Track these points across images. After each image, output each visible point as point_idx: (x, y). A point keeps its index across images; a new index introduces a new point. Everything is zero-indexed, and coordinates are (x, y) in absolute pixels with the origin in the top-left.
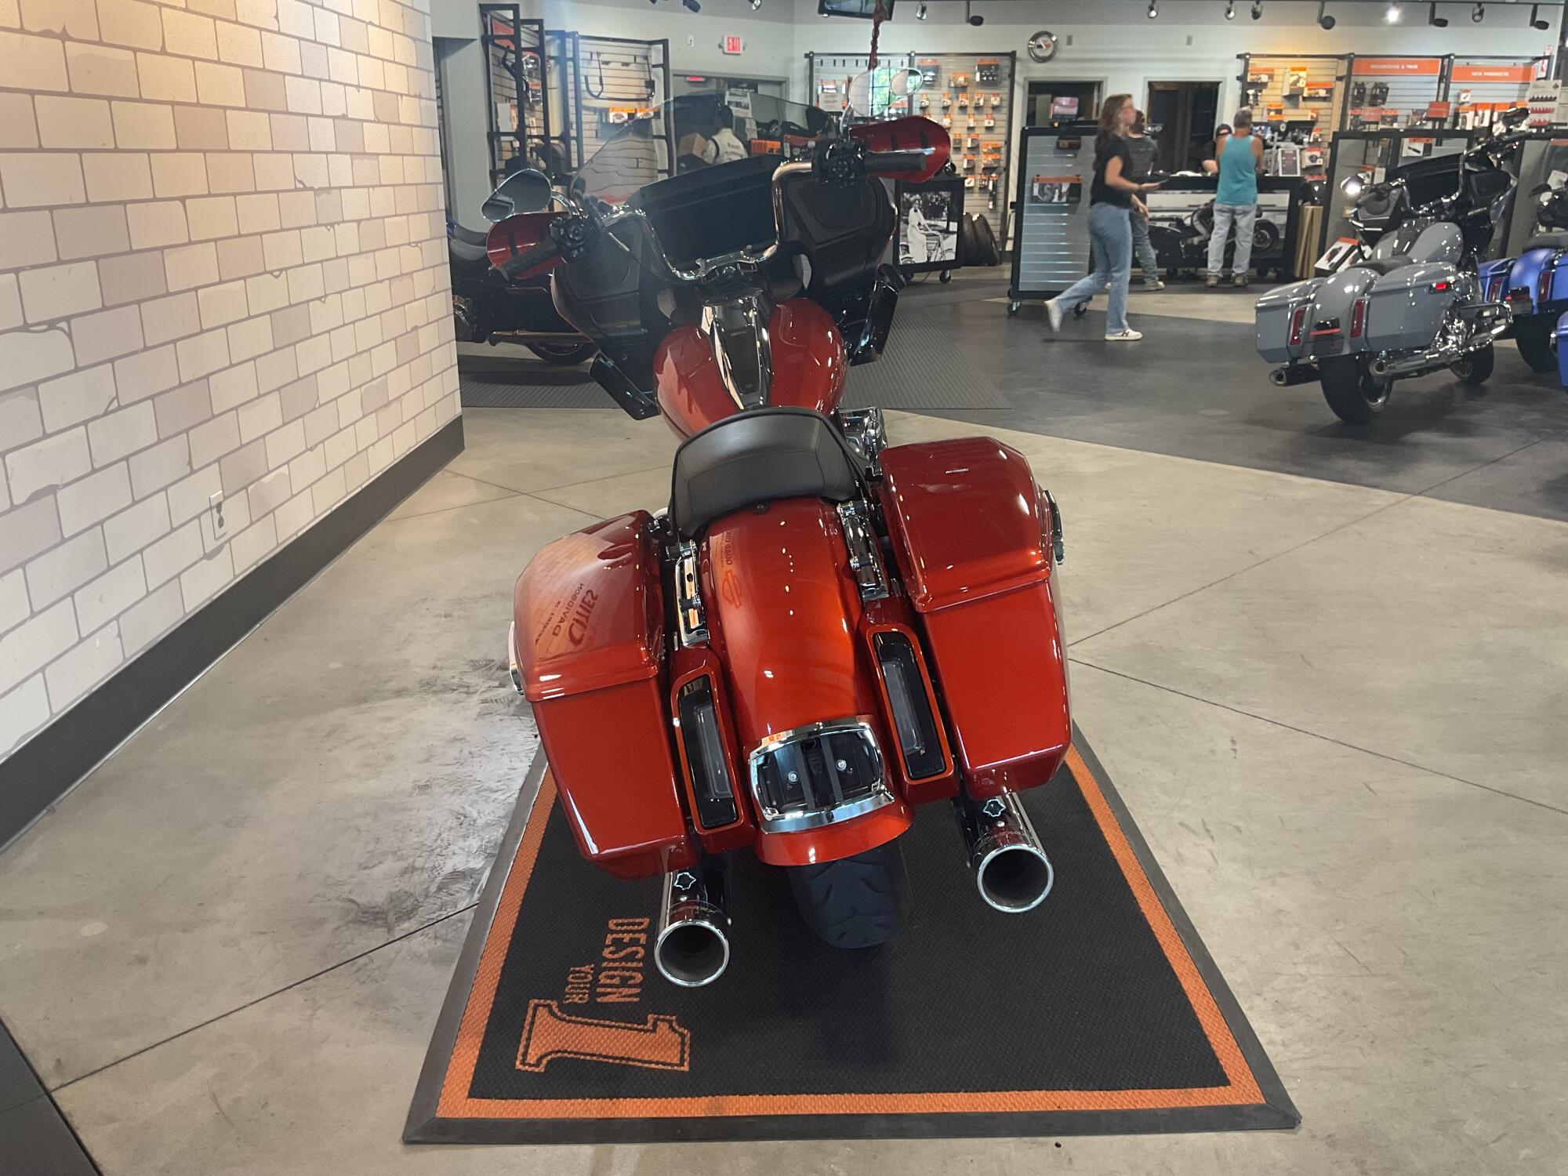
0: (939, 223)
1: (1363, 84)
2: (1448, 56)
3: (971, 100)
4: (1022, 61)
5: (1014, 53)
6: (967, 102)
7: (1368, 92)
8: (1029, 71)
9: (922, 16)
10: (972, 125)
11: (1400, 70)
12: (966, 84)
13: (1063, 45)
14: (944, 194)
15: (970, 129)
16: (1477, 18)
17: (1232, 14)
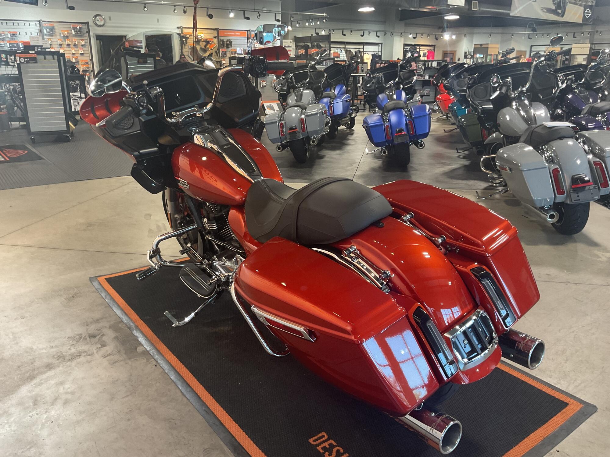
0: (77, 94)
1: (223, 39)
2: (249, 30)
3: (72, 42)
4: (91, 26)
5: (88, 22)
6: (70, 43)
7: (225, 43)
8: (95, 31)
9: (46, 5)
10: (74, 52)
11: (234, 35)
12: (68, 35)
13: (107, 20)
14: (77, 82)
15: (73, 54)
16: (258, 17)
17: (176, 11)
